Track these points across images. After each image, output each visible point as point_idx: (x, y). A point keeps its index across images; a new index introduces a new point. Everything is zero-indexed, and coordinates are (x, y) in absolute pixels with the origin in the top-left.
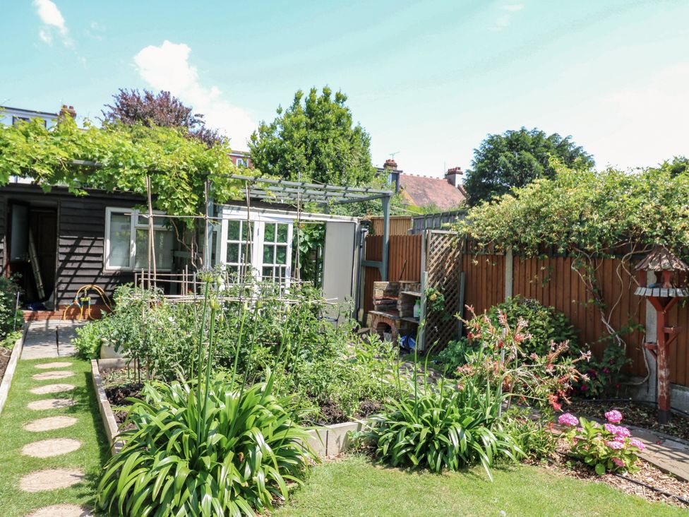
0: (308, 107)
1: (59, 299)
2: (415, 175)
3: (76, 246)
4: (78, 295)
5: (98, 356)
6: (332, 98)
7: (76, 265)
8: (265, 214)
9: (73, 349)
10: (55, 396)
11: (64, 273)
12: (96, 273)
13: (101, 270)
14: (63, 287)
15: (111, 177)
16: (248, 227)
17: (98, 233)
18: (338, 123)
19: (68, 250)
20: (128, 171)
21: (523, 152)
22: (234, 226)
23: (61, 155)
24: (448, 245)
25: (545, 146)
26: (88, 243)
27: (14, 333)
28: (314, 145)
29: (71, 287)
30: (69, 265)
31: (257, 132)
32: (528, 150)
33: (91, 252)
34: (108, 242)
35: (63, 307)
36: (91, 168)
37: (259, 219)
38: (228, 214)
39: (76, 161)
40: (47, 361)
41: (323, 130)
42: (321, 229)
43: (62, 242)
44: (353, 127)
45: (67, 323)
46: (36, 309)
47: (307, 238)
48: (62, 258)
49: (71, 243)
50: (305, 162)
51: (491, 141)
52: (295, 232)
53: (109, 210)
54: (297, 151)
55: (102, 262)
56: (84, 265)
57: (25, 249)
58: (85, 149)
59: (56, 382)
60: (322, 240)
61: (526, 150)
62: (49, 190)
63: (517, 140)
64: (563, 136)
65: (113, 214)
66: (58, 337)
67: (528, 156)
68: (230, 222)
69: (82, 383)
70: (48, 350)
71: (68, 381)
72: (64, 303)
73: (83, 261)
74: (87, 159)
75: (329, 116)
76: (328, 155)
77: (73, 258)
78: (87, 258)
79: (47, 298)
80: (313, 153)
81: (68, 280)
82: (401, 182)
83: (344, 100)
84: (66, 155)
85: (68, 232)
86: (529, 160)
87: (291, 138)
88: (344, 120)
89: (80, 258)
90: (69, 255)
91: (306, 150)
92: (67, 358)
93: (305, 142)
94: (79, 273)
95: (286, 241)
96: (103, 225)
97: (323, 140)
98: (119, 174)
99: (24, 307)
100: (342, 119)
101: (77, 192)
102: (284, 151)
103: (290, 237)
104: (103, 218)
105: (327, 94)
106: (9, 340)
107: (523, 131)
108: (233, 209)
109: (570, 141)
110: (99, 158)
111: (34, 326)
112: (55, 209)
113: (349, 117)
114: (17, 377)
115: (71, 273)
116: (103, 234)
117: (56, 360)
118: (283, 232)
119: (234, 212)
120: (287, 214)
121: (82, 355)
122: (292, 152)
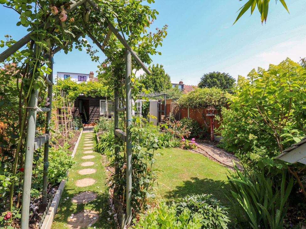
0: (152, 70)
1: (90, 121)
2: (189, 85)
3: (94, 109)
4: (94, 120)
5: (98, 132)
6: (159, 66)
7: (94, 113)
9: (93, 131)
10: (89, 138)
11: (91, 115)
12: (98, 115)
13: (99, 114)
14: (91, 118)
15: (100, 94)
17: (98, 106)
18: (161, 73)
19: (92, 110)
20: (103, 92)
21: (214, 79)
23: (89, 89)
24: (176, 106)
25: (221, 77)
26: (96, 108)
27: (81, 128)
28: (154, 80)
29: (93, 119)
30: (92, 114)
31: (139, 77)
32: (216, 78)
33: (97, 110)
34: (100, 108)
35: (91, 123)
36: (95, 91)
39: (92, 91)
40: (88, 133)
41: (157, 75)
42: (149, 103)
43: (90, 108)
44: (165, 74)
45: (92, 127)
46: (85, 124)
47: (145, 105)
48: (91, 112)
49: (92, 108)
50: (152, 84)
51: (205, 76)
52: (142, 104)
53: (100, 100)
54: (150, 81)
55: (99, 113)
56: (95, 113)
57: (82, 110)
58: (94, 88)
59: (90, 136)
60: (149, 106)
61: (215, 78)
62: (87, 97)
63: (212, 75)
64: (226, 73)
65: (101, 101)
66: (90, 129)
67: (215, 79)
69: (95, 137)
70: (88, 132)
71: (92, 136)
72: (91, 122)
73: (95, 112)
74: (94, 90)
75: (158, 72)
76: (158, 82)
77: (93, 112)
78: (96, 112)
79: (88, 121)
80: (154, 82)
81: (92, 117)
82: (184, 88)
83: (162, 67)
84: (90, 89)
85: (92, 106)
86: (216, 81)
87: (148, 78)
88: (163, 73)
89: (94, 112)
90: (92, 111)
91: (152, 81)
92: (92, 133)
93: (152, 79)
94: (94, 115)
96: (99, 104)
97: (157, 78)
98: (101, 93)
99: (83, 123)
100: (162, 72)
101: (93, 97)
102: (146, 82)
103: (141, 105)
104: (99, 102)
105: (157, 65)
106: (80, 129)
107: (214, 72)
109: (228, 75)
110: (97, 90)
111: (85, 127)
112: (89, 100)
113: (164, 72)
114: (82, 136)
115: (93, 115)
116: (99, 106)
117: (89, 133)
118: (139, 104)
121: (95, 132)
122: (149, 82)
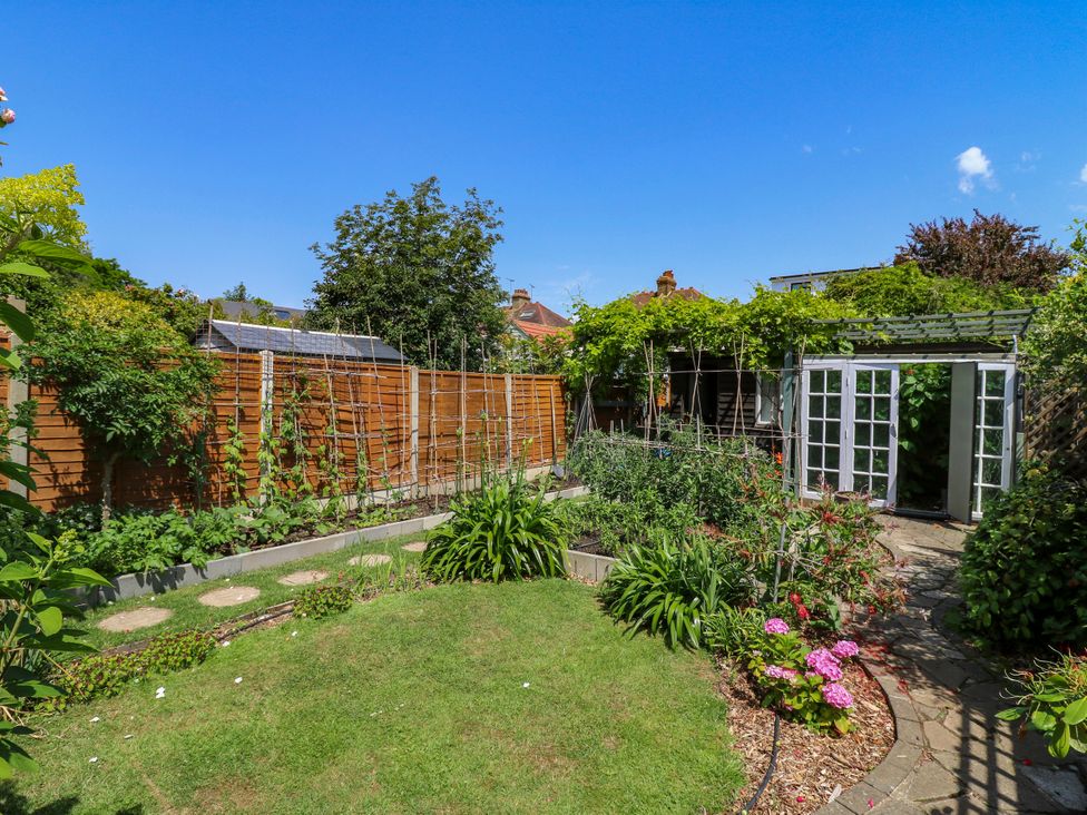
3: (733, 402)
7: (732, 420)
8: (855, 361)
11: (723, 425)
12: (749, 427)
13: (753, 425)
16: (835, 377)
17: (751, 390)
19: (725, 406)
22: (816, 377)
26: (743, 399)
30: (727, 420)
33: (745, 407)
34: (759, 398)
37: (849, 367)
38: (809, 365)
42: (946, 375)
43: (722, 399)
47: (920, 387)
48: (722, 412)
49: (728, 399)
52: (902, 380)
55: (753, 417)
56: (739, 420)
68: (812, 372)
73: (738, 417)
77: (730, 414)
78: (741, 413)
85: (726, 389)
90: (727, 410)
95: (889, 392)
96: (755, 383)
103: (896, 386)
108: (814, 358)
115: (729, 426)
116: (754, 390)
118: (884, 380)
119: (817, 361)
120: (888, 357)
